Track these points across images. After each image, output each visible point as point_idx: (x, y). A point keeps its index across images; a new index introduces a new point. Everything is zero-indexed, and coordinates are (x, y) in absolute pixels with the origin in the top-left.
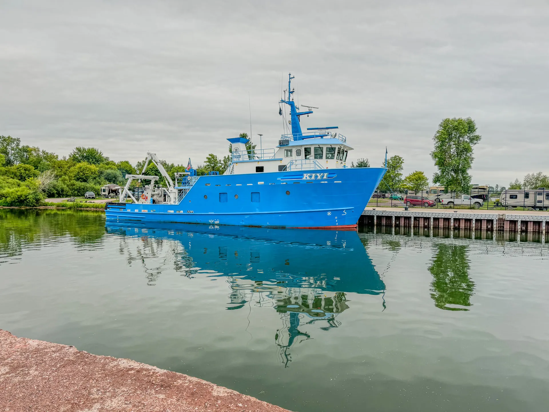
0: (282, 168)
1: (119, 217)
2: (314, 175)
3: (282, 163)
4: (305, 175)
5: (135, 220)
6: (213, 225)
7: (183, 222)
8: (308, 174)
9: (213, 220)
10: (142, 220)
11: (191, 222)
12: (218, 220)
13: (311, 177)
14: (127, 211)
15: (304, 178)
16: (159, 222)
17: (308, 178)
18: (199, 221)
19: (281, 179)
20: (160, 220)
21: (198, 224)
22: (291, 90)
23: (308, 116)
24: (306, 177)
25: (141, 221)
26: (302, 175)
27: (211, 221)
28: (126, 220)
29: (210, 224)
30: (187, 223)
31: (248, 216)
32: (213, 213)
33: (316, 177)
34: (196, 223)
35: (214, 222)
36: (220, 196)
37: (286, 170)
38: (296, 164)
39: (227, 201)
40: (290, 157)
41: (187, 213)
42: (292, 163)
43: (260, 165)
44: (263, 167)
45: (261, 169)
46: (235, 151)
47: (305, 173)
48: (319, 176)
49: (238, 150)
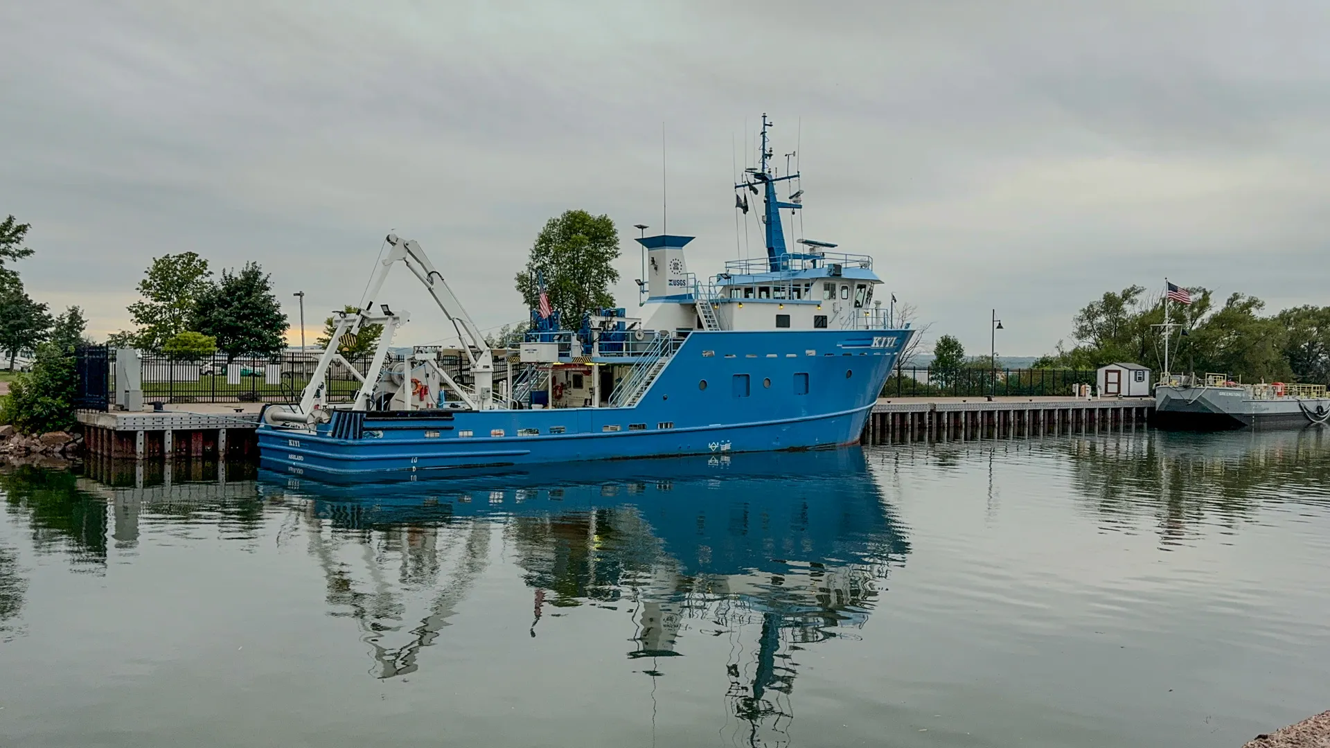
0: (821, 321)
1: (421, 461)
2: (883, 339)
3: (820, 312)
4: (875, 338)
5: (488, 465)
6: (718, 454)
7: (645, 454)
8: (879, 338)
9: (718, 444)
10: (515, 463)
11: (666, 453)
12: (728, 441)
13: (880, 343)
14: (458, 437)
15: (873, 346)
16: (578, 463)
17: (877, 345)
19: (843, 346)
20: (578, 456)
22: (767, 151)
23: (793, 213)
25: (513, 464)
26: (871, 339)
27: (713, 446)
28: (453, 467)
29: (710, 454)
30: (654, 457)
31: (788, 427)
32: (718, 426)
33: (886, 343)
35: (720, 447)
36: (733, 384)
37: (826, 327)
38: (843, 317)
39: (748, 394)
40: (832, 301)
41: (659, 430)
42: (836, 312)
43: (784, 311)
44: (789, 316)
45: (783, 320)
46: (672, 266)
47: (876, 336)
48: (889, 342)
49: (679, 267)
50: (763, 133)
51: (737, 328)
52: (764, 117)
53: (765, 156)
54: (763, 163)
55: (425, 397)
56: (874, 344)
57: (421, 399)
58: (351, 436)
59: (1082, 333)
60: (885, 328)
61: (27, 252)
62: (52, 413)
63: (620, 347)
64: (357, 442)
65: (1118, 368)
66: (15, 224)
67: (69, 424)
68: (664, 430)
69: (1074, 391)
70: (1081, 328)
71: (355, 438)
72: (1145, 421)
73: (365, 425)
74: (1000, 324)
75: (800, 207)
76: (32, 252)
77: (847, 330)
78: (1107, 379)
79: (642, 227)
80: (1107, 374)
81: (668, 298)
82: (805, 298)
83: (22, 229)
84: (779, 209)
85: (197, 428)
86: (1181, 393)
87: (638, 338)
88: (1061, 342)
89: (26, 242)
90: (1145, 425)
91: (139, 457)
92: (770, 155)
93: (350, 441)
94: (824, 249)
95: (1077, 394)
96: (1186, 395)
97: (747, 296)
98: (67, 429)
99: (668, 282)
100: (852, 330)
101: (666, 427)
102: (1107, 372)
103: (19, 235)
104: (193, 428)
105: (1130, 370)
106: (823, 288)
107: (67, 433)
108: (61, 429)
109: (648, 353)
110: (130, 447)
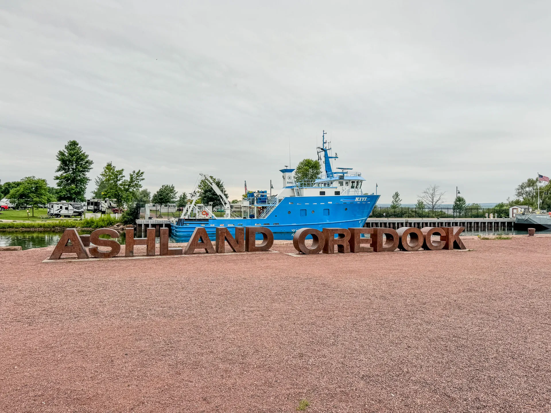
0: (337, 193)
2: (361, 198)
3: (337, 190)
4: (356, 198)
8: (358, 198)
9: (295, 229)
11: (276, 232)
12: (299, 229)
13: (359, 199)
14: (210, 226)
15: (356, 200)
17: (358, 200)
18: (283, 231)
19: (343, 200)
21: (282, 233)
22: (325, 141)
23: (335, 160)
24: (357, 199)
26: (355, 198)
27: (293, 230)
31: (321, 225)
32: (295, 224)
33: (362, 199)
34: (280, 233)
36: (300, 212)
37: (339, 194)
38: (346, 191)
39: (306, 215)
40: (342, 187)
41: (274, 225)
42: (343, 190)
43: (323, 190)
44: (325, 192)
45: (322, 193)
46: (288, 178)
47: (357, 197)
48: (363, 199)
49: (291, 178)
50: (323, 136)
51: (304, 196)
52: (324, 131)
53: (324, 143)
54: (323, 145)
55: (208, 215)
56: (356, 199)
57: (207, 216)
58: (180, 225)
59: (520, 194)
60: (361, 194)
61: (143, 179)
62: (129, 220)
63: (265, 202)
64: (182, 227)
65: (517, 207)
66: (141, 172)
67: (133, 223)
68: (276, 225)
69: (486, 216)
70: (519, 193)
71: (181, 226)
72: (512, 227)
73: (184, 222)
74: (459, 192)
75: (338, 158)
76: (144, 179)
77: (345, 195)
78: (513, 212)
79: (287, 166)
80: (513, 210)
81: (287, 187)
82: (331, 186)
83: (142, 173)
84: (329, 159)
85: (157, 223)
86: (522, 216)
87: (269, 199)
88: (509, 198)
89: (144, 176)
90: (513, 229)
91: (143, 230)
92: (326, 143)
93: (180, 226)
94: (347, 170)
95: (487, 217)
96: (523, 217)
97: (325, 186)
98: (133, 224)
99: (287, 183)
100: (347, 195)
101: (277, 224)
102: (513, 209)
103: (142, 175)
104: (156, 223)
105: (521, 208)
106: (338, 183)
107: (133, 225)
108: (131, 224)
109: (274, 203)
110: (141, 228)
